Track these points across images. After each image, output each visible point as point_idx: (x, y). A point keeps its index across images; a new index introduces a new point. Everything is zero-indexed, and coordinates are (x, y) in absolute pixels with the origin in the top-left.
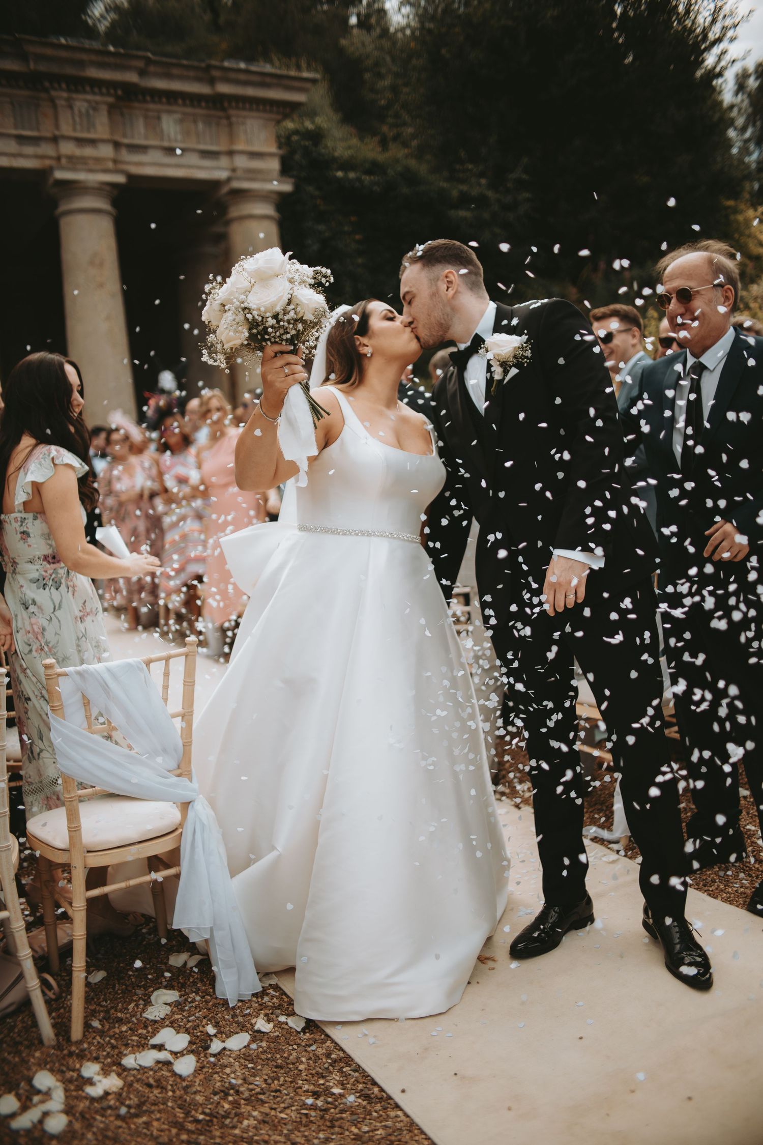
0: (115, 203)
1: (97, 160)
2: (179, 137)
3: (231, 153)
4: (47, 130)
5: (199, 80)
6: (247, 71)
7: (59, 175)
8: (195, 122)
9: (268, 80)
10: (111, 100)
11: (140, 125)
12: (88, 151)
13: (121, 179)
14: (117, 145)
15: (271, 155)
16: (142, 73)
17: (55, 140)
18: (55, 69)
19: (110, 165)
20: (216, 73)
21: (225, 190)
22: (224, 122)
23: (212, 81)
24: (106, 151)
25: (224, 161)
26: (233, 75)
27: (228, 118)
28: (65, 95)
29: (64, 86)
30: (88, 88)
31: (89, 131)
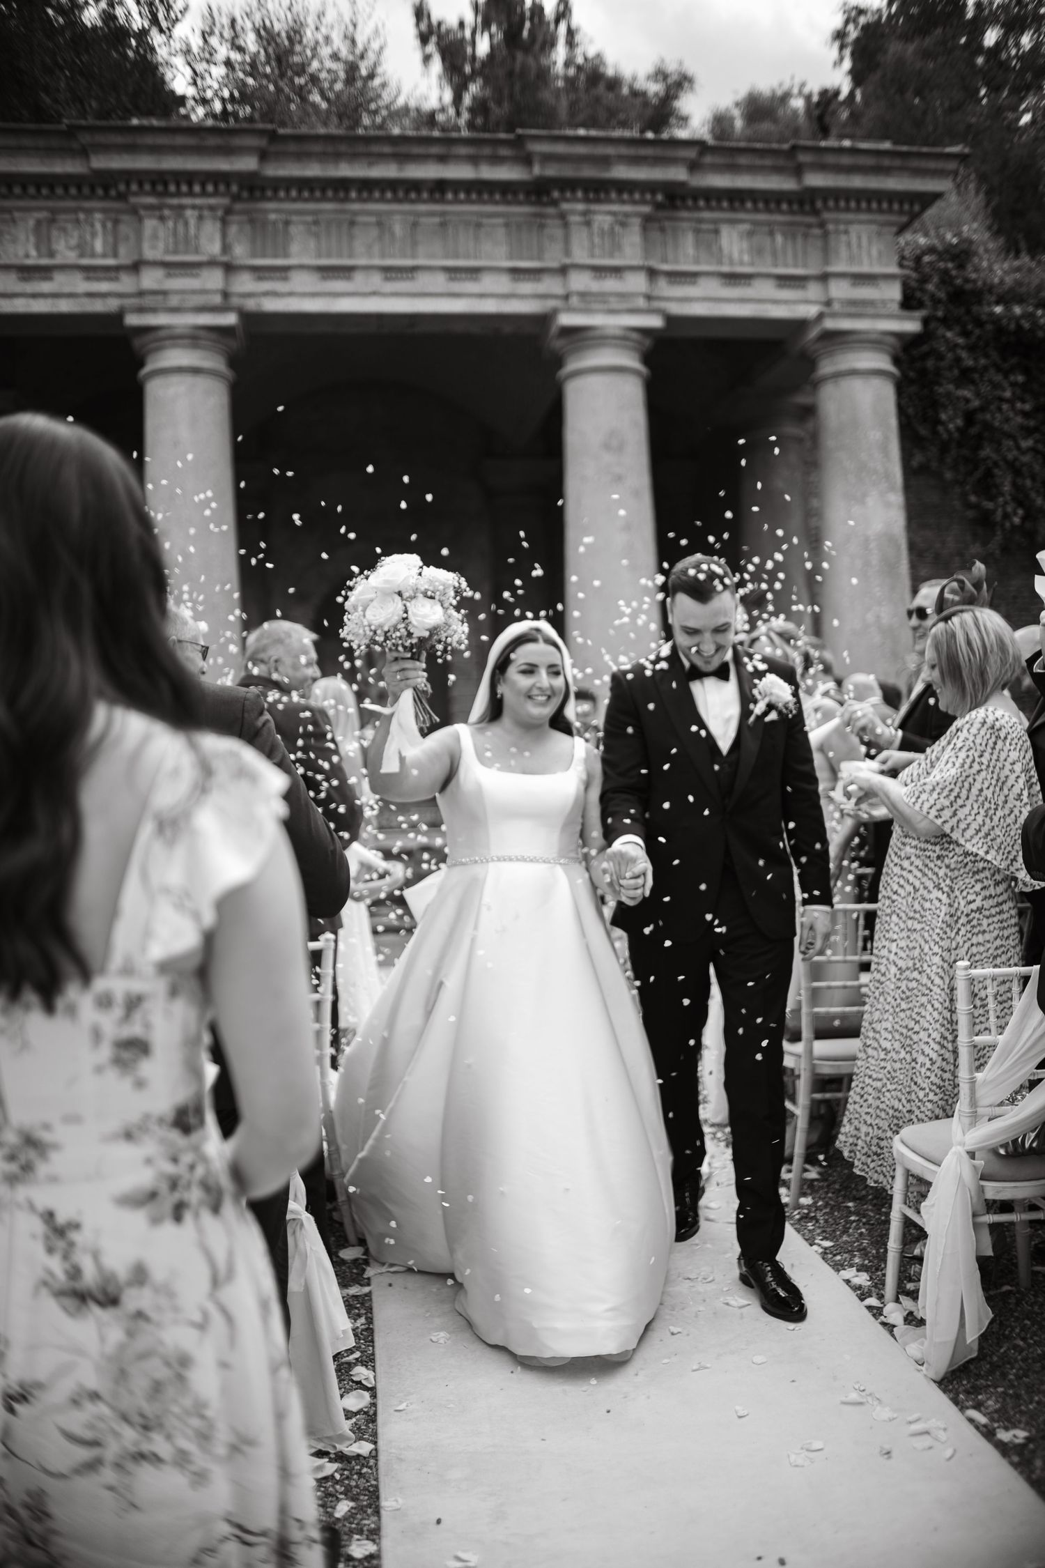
0: (647, 359)
1: (622, 296)
2: (746, 258)
3: (824, 278)
4: (553, 259)
5: (777, 170)
6: (853, 151)
7: (566, 320)
8: (771, 234)
9: (886, 162)
10: (646, 209)
11: (688, 243)
12: (610, 285)
13: (656, 322)
14: (652, 273)
15: (888, 277)
16: (694, 167)
17: (563, 271)
18: (568, 171)
19: (641, 303)
20: (803, 158)
21: (813, 333)
22: (817, 231)
23: (798, 171)
24: (637, 283)
25: (814, 291)
26: (830, 159)
27: (822, 225)
28: (580, 207)
29: (580, 194)
30: (613, 195)
31: (611, 256)
